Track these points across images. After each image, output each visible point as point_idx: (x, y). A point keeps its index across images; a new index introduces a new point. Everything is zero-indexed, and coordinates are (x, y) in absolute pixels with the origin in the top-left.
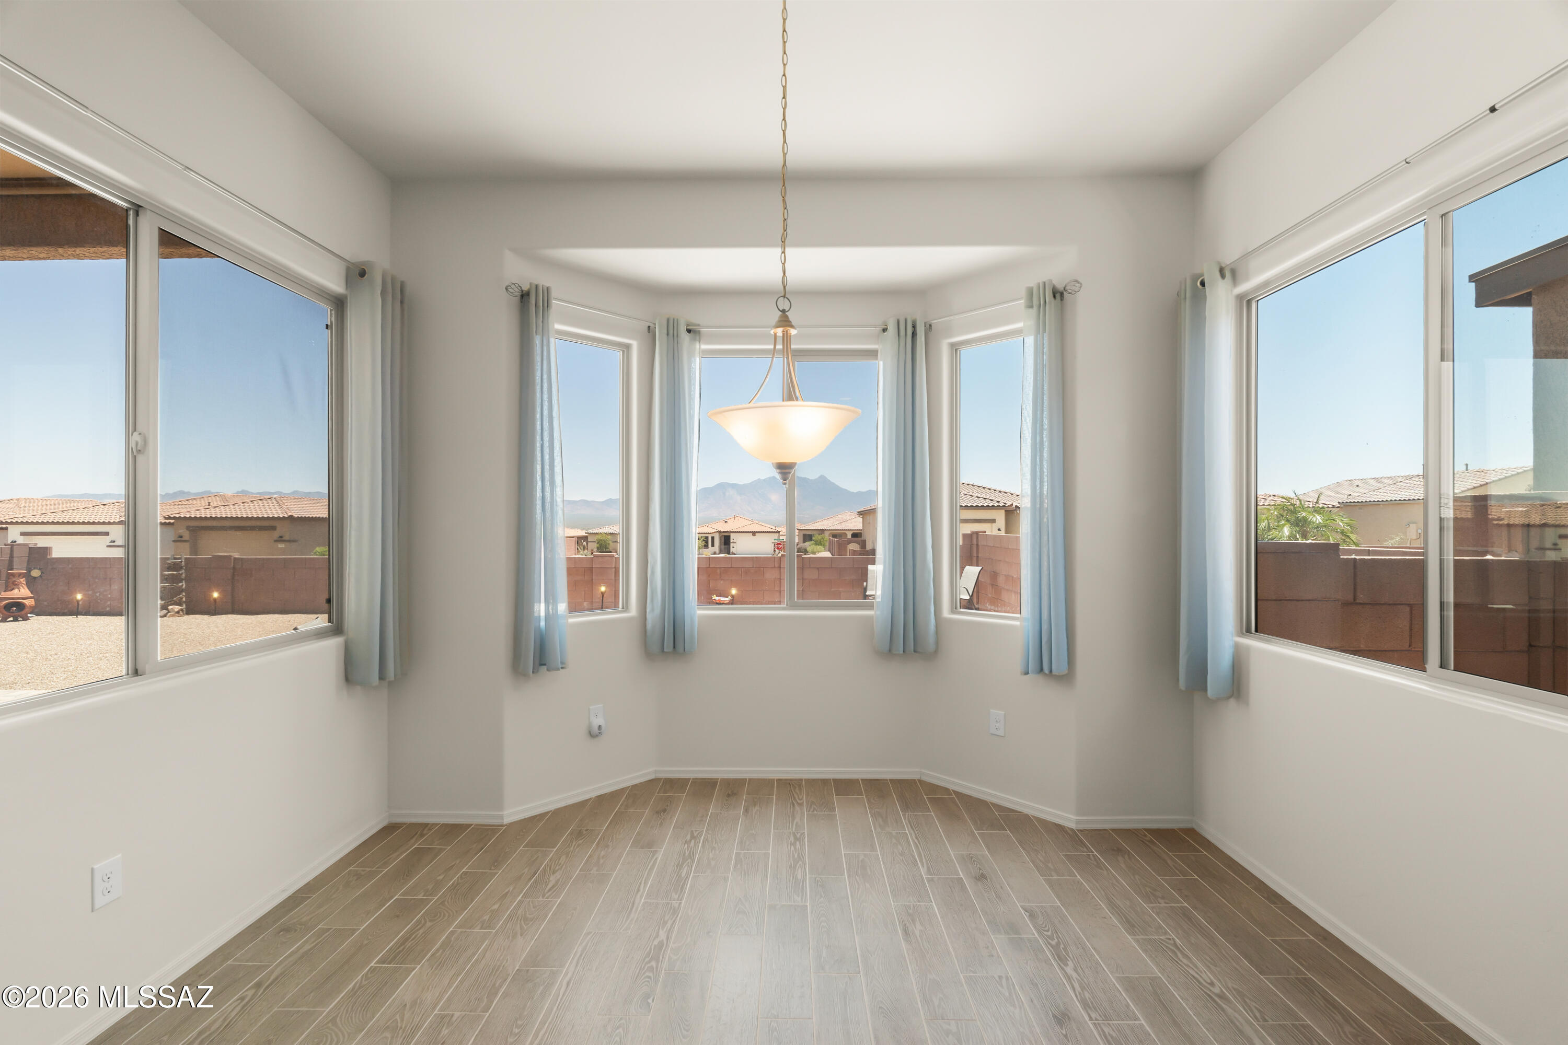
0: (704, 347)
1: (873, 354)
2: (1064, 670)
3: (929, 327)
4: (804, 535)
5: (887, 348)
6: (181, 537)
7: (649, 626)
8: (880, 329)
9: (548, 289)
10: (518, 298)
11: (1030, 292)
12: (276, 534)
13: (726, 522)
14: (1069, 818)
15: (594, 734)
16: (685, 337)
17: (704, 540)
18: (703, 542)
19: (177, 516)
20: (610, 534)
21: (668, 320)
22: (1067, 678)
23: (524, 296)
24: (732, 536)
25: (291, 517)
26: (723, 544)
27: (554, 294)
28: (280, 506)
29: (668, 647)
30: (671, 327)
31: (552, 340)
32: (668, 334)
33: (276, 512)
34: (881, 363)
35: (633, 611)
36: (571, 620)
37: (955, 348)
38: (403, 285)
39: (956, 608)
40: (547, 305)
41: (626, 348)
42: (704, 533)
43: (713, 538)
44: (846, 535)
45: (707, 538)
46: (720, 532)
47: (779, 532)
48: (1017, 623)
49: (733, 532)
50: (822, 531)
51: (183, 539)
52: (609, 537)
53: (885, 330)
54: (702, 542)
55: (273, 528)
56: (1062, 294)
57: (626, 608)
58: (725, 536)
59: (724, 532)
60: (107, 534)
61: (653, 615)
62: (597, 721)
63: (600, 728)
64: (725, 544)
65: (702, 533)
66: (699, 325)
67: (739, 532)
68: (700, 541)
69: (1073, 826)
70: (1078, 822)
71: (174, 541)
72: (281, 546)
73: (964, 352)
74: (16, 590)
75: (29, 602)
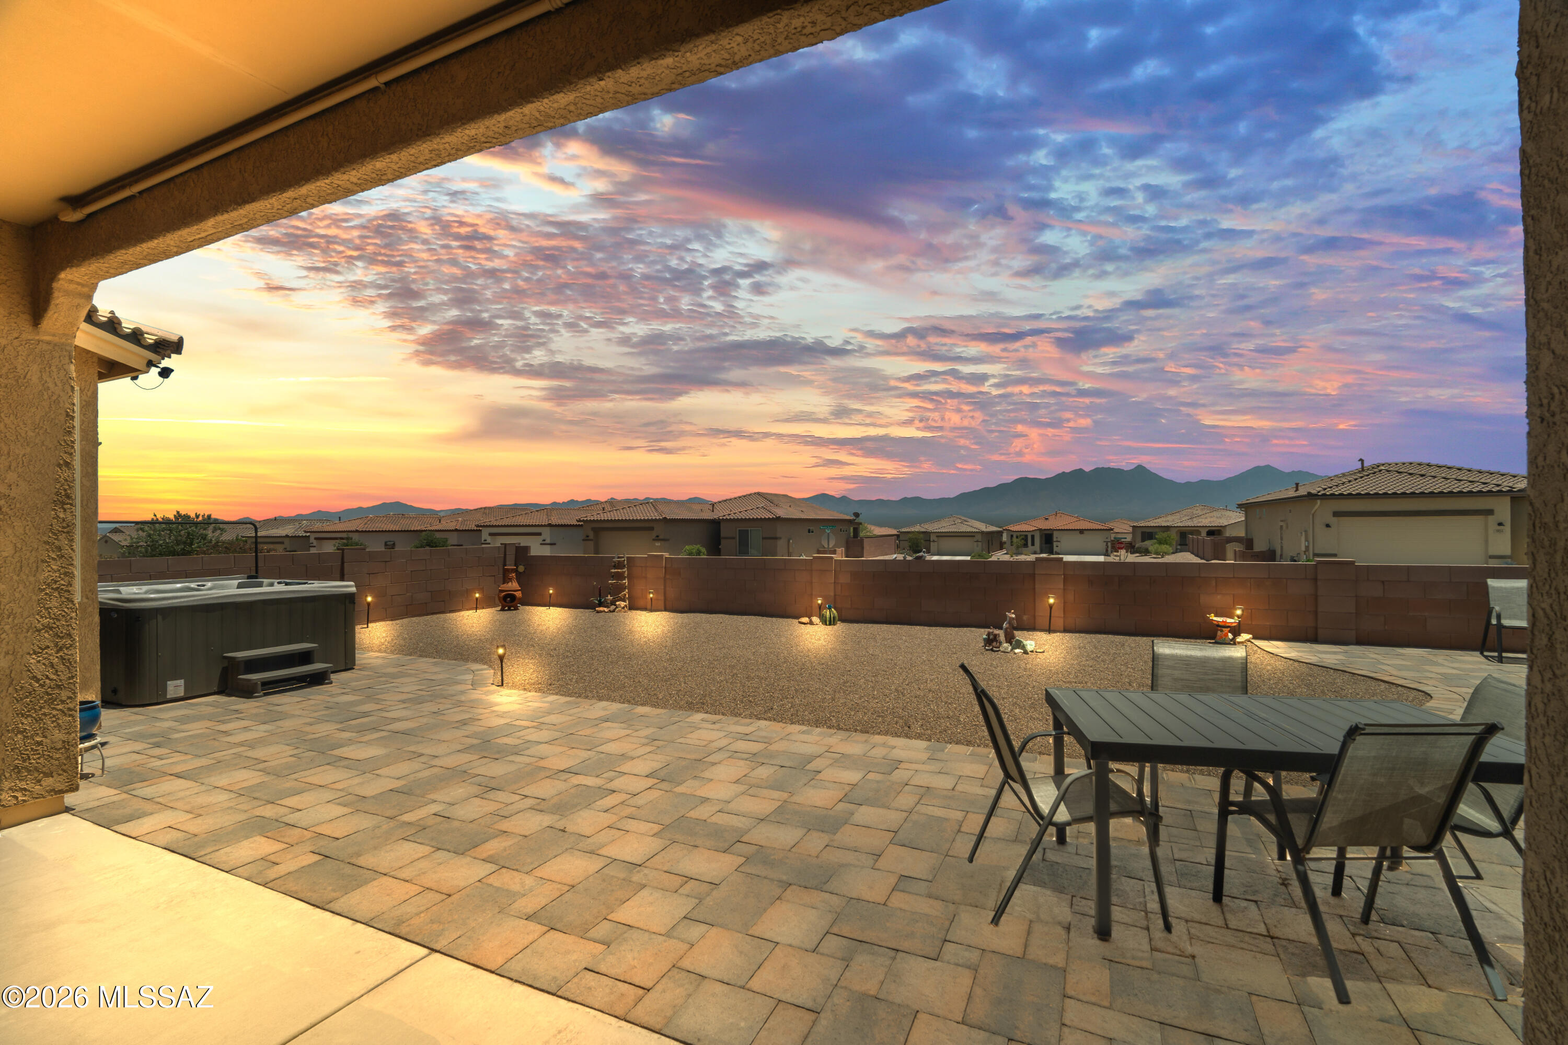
4: (1143, 533)
6: (587, 536)
12: (654, 534)
18: (1023, 541)
20: (923, 532)
24: (1055, 534)
25: (665, 518)
26: (1044, 542)
28: (656, 510)
33: (654, 515)
42: (1026, 531)
43: (1033, 537)
44: (1198, 533)
45: (1026, 536)
46: (1040, 530)
47: (1112, 529)
49: (1057, 530)
50: (1167, 528)
52: (922, 536)
54: (1021, 540)
55: (652, 529)
58: (1046, 535)
59: (1045, 530)
64: (1046, 543)
67: (1064, 530)
72: (658, 544)
74: (510, 584)
75: (519, 594)
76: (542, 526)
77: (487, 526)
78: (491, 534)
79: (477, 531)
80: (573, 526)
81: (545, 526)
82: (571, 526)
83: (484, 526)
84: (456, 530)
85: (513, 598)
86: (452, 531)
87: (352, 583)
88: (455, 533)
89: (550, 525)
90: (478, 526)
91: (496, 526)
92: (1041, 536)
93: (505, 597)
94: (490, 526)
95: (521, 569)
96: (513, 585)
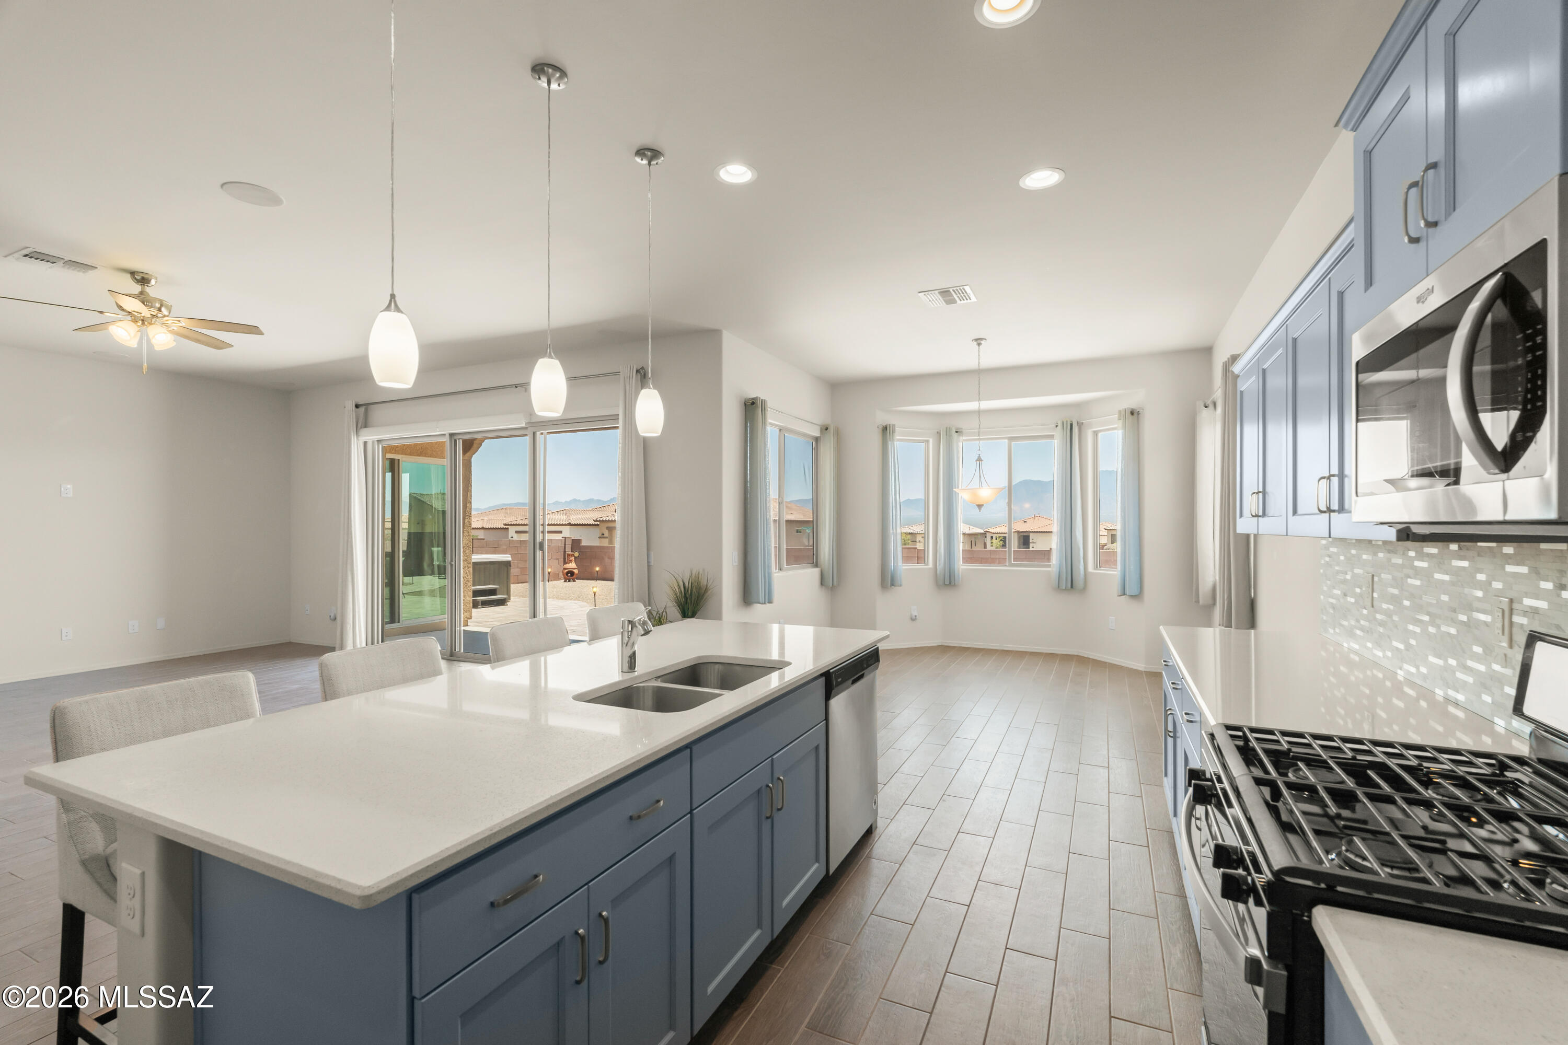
0: (964, 438)
1: (1052, 437)
2: (1136, 592)
3: (1080, 425)
5: (1058, 433)
6: (603, 534)
7: (938, 572)
8: (1055, 426)
9: (894, 425)
10: (881, 430)
11: (1120, 412)
13: (1025, 522)
14: (1141, 666)
15: (913, 619)
16: (955, 435)
17: (1001, 540)
18: (1001, 542)
19: (601, 519)
20: (910, 533)
21: (947, 428)
22: (1138, 596)
23: (885, 429)
24: (1032, 536)
26: (1022, 544)
27: (896, 426)
29: (947, 582)
30: (948, 431)
31: (895, 443)
32: (946, 435)
34: (1056, 441)
35: (931, 565)
36: (904, 567)
37: (1096, 433)
38: (838, 429)
39: (1097, 567)
40: (894, 431)
41: (928, 441)
42: (1002, 533)
46: (1018, 532)
48: (1116, 573)
49: (1033, 532)
51: (604, 536)
52: (909, 537)
53: (1057, 426)
54: (999, 542)
56: (1138, 413)
57: (927, 564)
58: (1024, 536)
59: (1022, 532)
60: (561, 532)
61: (940, 567)
62: (915, 613)
63: (916, 616)
65: (1000, 533)
66: (961, 429)
67: (1042, 532)
68: (998, 541)
69: (1143, 669)
70: (1145, 668)
71: (600, 538)
73: (1100, 434)
74: (570, 564)
75: (576, 571)
76: (562, 525)
77: (514, 525)
78: (517, 532)
79: (505, 529)
80: (590, 525)
81: (565, 525)
82: (588, 525)
83: (511, 525)
84: (483, 528)
85: (572, 573)
86: (479, 529)
87: (509, 556)
88: (482, 531)
89: (570, 524)
90: (506, 525)
91: (522, 525)
92: (1019, 538)
93: (567, 573)
94: (516, 525)
95: (577, 554)
96: (572, 565)
